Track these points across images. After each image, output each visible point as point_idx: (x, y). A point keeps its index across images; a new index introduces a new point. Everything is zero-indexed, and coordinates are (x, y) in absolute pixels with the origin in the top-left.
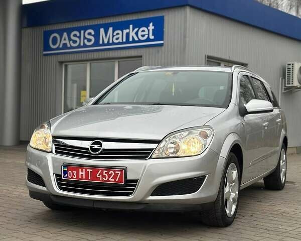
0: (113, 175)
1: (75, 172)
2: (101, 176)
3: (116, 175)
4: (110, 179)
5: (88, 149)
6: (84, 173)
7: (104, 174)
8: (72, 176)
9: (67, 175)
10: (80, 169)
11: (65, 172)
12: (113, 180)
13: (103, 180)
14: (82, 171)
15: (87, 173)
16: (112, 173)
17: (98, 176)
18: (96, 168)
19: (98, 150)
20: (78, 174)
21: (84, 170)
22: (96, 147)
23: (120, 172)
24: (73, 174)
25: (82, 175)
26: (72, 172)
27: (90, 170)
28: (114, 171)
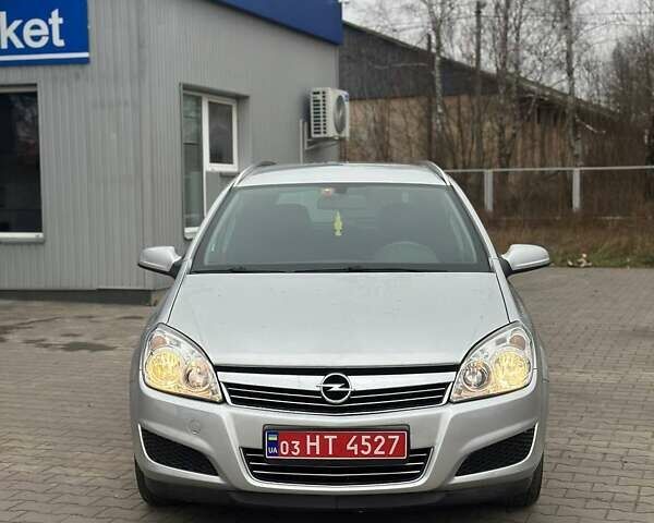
0: (382, 444)
1: (297, 443)
2: (355, 448)
3: (389, 443)
4: (376, 452)
5: (318, 393)
6: (317, 444)
7: (364, 443)
8: (288, 451)
9: (278, 449)
10: (308, 437)
11: (272, 444)
12: (383, 453)
13: (360, 454)
14: (313, 440)
15: (324, 444)
16: (380, 440)
17: (349, 448)
18: (344, 433)
19: (343, 394)
20: (303, 446)
21: (318, 437)
22: (336, 387)
23: (397, 437)
24: (291, 446)
25: (313, 448)
26: (290, 443)
27: (330, 438)
28: (385, 436)
